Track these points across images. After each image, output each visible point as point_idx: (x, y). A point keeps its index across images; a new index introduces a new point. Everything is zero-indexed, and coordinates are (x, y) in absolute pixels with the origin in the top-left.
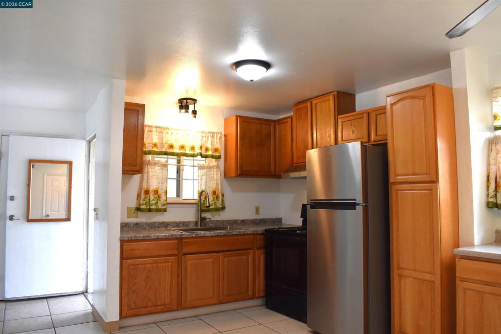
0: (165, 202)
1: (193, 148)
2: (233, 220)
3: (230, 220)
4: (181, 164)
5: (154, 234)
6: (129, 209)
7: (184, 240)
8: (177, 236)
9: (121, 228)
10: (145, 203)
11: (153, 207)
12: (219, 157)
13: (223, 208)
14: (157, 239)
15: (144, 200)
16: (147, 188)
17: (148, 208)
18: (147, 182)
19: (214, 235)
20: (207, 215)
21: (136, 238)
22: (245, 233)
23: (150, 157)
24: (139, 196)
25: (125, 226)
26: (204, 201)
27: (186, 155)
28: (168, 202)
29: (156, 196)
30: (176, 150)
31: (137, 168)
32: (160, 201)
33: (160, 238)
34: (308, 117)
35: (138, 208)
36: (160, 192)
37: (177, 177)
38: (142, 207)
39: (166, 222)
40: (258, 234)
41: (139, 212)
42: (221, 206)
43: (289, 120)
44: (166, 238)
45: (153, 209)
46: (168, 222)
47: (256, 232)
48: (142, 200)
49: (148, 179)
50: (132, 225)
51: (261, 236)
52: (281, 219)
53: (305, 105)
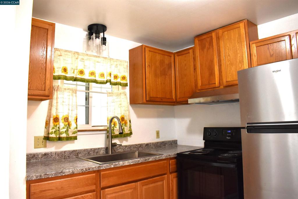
0: (76, 130)
1: (102, 75)
2: (139, 144)
3: (136, 145)
4: (90, 90)
5: (68, 169)
6: (36, 139)
7: (101, 173)
8: (95, 169)
9: (27, 160)
10: (55, 132)
11: (64, 135)
12: (126, 85)
13: (131, 133)
14: (73, 175)
15: (53, 128)
16: (57, 115)
17: (58, 136)
18: (57, 109)
19: (132, 164)
20: (116, 141)
21: (46, 176)
22: (160, 159)
23: (59, 83)
24: (47, 124)
25: (33, 157)
26: (113, 127)
27: (95, 82)
28: (79, 129)
29: (67, 123)
30: (86, 76)
31: (47, 93)
32: (70, 128)
33: (75, 173)
35: (46, 137)
36: (70, 119)
37: (86, 104)
38: (51, 136)
39: (76, 150)
40: (171, 159)
41: (48, 141)
42: (129, 132)
43: (191, 51)
44: (82, 172)
45: (64, 137)
46: (78, 150)
47: (170, 157)
48: (51, 128)
49: (57, 106)
50: (40, 156)
51: (173, 160)
52: (177, 140)
53: (209, 36)
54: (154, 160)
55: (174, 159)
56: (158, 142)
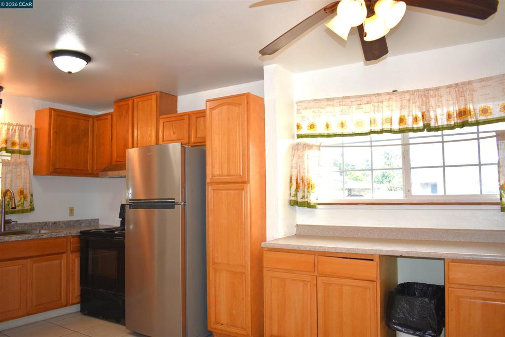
2: (43, 223)
3: (40, 223)
12: (28, 153)
13: (32, 209)
20: (12, 218)
22: (57, 236)
26: (8, 202)
34: (129, 115)
40: (74, 237)
42: (29, 208)
43: (109, 117)
47: (71, 235)
51: (75, 239)
52: (98, 219)
53: (126, 103)
54: (49, 237)
55: (76, 237)
56: (70, 221)
